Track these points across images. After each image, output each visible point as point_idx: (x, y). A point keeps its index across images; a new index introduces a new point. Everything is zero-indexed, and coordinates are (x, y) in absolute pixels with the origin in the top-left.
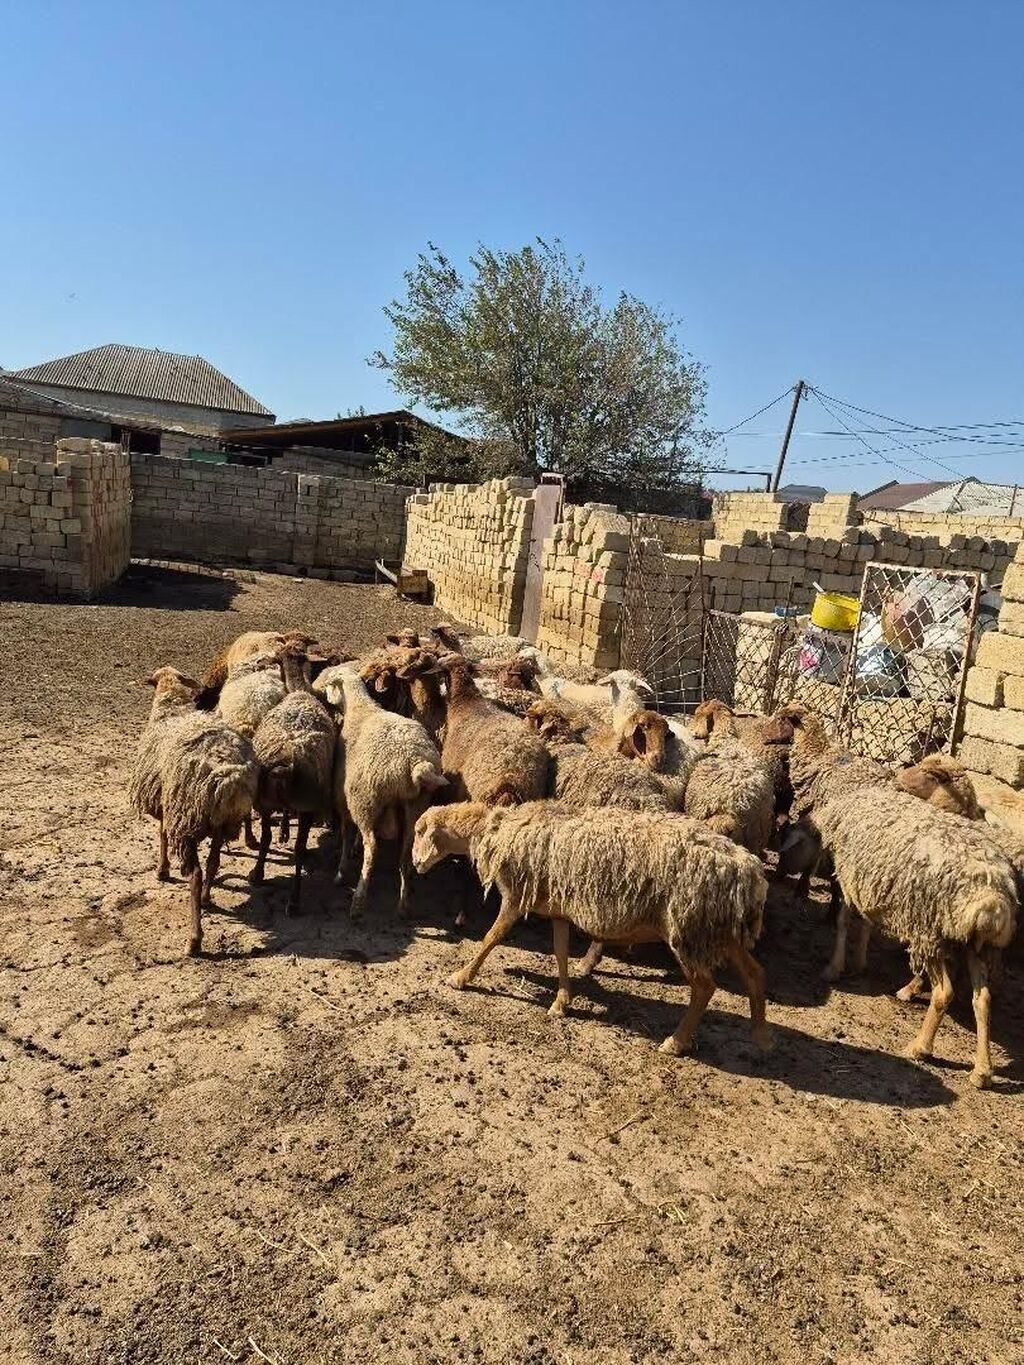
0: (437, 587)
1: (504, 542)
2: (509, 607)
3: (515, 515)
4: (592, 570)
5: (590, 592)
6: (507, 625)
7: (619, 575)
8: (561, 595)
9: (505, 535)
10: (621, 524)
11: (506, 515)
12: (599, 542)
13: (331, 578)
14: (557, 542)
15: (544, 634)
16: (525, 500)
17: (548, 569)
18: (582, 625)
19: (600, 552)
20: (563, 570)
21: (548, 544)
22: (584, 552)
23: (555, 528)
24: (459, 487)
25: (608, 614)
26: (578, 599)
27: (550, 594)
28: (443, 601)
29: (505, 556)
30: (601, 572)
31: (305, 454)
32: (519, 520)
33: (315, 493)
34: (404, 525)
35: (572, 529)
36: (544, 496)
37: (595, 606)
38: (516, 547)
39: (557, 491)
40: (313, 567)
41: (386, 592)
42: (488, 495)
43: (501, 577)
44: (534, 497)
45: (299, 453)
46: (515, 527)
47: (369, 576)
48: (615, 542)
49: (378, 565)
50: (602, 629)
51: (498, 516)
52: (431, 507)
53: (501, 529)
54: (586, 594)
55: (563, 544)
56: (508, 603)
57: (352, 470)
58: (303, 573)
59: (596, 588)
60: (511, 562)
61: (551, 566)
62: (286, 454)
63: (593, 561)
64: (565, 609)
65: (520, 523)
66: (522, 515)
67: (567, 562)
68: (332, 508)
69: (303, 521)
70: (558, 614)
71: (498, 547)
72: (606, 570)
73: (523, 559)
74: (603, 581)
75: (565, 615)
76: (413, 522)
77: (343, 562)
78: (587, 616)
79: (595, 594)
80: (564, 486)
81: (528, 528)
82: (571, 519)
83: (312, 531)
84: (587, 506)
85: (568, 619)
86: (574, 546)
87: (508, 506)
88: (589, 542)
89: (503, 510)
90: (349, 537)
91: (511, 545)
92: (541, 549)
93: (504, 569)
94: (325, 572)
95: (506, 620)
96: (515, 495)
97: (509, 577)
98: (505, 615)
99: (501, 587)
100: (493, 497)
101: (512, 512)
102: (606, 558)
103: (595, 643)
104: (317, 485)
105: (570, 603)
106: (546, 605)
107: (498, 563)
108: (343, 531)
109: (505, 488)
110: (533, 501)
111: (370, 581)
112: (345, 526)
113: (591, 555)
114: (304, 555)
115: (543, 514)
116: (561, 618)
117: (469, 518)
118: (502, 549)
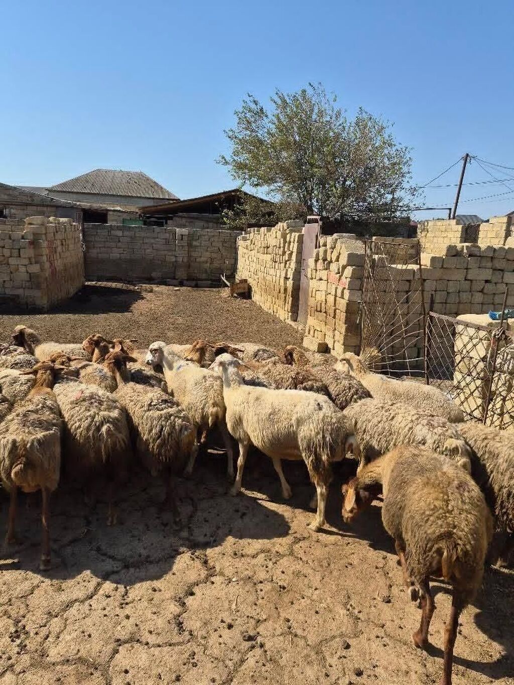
0: (253, 289)
1: (286, 262)
2: (290, 303)
3: (292, 244)
4: (339, 280)
5: (339, 294)
6: (290, 314)
7: (358, 282)
8: (320, 297)
9: (286, 257)
10: (358, 247)
11: (287, 245)
12: (343, 260)
13: (197, 286)
14: (316, 261)
15: (311, 321)
16: (297, 234)
17: (312, 279)
18: (334, 317)
19: (344, 267)
20: (321, 279)
21: (311, 262)
22: (334, 267)
23: (315, 251)
24: (262, 229)
25: (352, 310)
26: (331, 299)
27: (314, 295)
28: (256, 297)
29: (287, 270)
30: (345, 281)
31: (184, 217)
32: (294, 247)
33: (185, 238)
34: (236, 253)
35: (326, 252)
36: (308, 231)
37: (342, 304)
38: (293, 265)
39: (316, 227)
40: (187, 280)
41: (225, 293)
42: (276, 232)
43: (285, 284)
44: (303, 232)
45: (182, 217)
46: (292, 252)
47: (217, 284)
48: (354, 260)
49: (222, 277)
50: (348, 321)
51: (282, 245)
52: (249, 242)
53: (284, 253)
54: (336, 296)
55: (320, 261)
56: (290, 300)
57: (211, 224)
58: (181, 284)
59: (343, 292)
60: (290, 275)
61: (314, 277)
62: (174, 218)
63: (340, 273)
64: (323, 305)
65: (295, 250)
66: (296, 245)
67: (323, 274)
68: (196, 246)
69: (181, 256)
70: (319, 310)
71: (283, 265)
72: (348, 280)
73: (298, 273)
74: (347, 287)
75: (323, 310)
76: (241, 251)
77: (204, 276)
78: (337, 310)
79: (342, 297)
80: (320, 223)
81: (300, 252)
82: (325, 245)
83: (185, 260)
84: (335, 235)
85: (325, 312)
86: (327, 263)
87: (288, 239)
88: (337, 260)
89: (285, 242)
90: (207, 262)
91: (290, 264)
92: (307, 266)
93: (286, 278)
94: (194, 283)
95: (289, 310)
96: (291, 231)
97: (290, 283)
98: (288, 306)
99: (286, 290)
100: (279, 234)
101: (290, 242)
102: (349, 271)
103: (343, 331)
104: (187, 234)
105: (326, 301)
106: (312, 302)
107: (283, 275)
108: (203, 259)
109: (285, 228)
110: (303, 235)
111: (219, 286)
112: (203, 256)
113: (339, 269)
114: (181, 274)
115: (309, 243)
116: (321, 311)
117: (268, 248)
118: (285, 267)
